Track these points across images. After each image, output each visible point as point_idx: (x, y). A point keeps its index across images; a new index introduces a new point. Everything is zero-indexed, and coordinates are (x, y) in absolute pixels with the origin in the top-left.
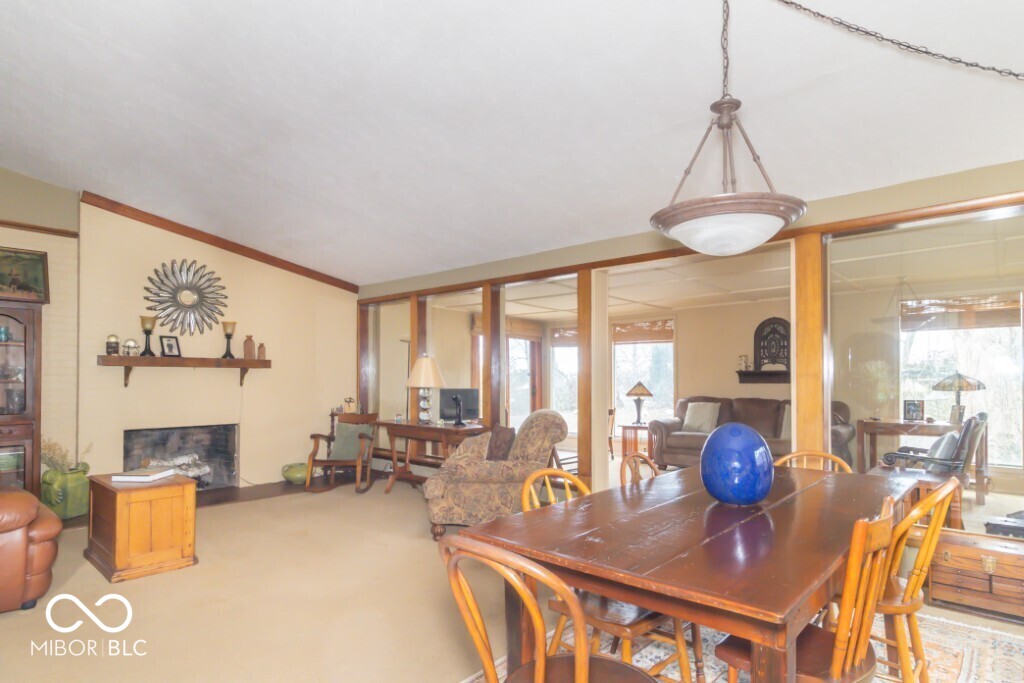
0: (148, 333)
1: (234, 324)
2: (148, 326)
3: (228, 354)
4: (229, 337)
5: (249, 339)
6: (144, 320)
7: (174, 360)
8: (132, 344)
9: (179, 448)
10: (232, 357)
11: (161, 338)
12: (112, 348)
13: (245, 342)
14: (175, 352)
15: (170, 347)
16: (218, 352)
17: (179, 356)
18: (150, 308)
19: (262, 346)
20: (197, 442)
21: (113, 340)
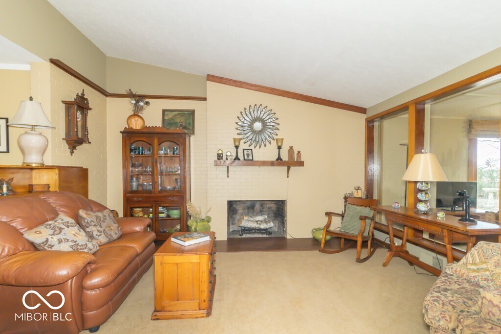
0: (237, 147)
1: (282, 140)
2: (237, 144)
3: (279, 159)
4: (279, 148)
5: (291, 148)
6: (235, 140)
7: (250, 162)
8: (229, 154)
9: (261, 211)
10: (281, 160)
11: (244, 150)
12: (220, 157)
13: (289, 150)
14: (250, 158)
15: (248, 155)
16: (274, 158)
17: (253, 160)
18: (238, 134)
19: (299, 152)
20: (269, 208)
21: (220, 152)
